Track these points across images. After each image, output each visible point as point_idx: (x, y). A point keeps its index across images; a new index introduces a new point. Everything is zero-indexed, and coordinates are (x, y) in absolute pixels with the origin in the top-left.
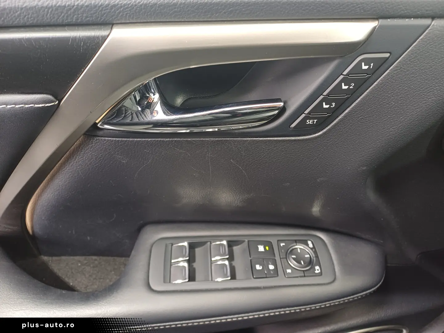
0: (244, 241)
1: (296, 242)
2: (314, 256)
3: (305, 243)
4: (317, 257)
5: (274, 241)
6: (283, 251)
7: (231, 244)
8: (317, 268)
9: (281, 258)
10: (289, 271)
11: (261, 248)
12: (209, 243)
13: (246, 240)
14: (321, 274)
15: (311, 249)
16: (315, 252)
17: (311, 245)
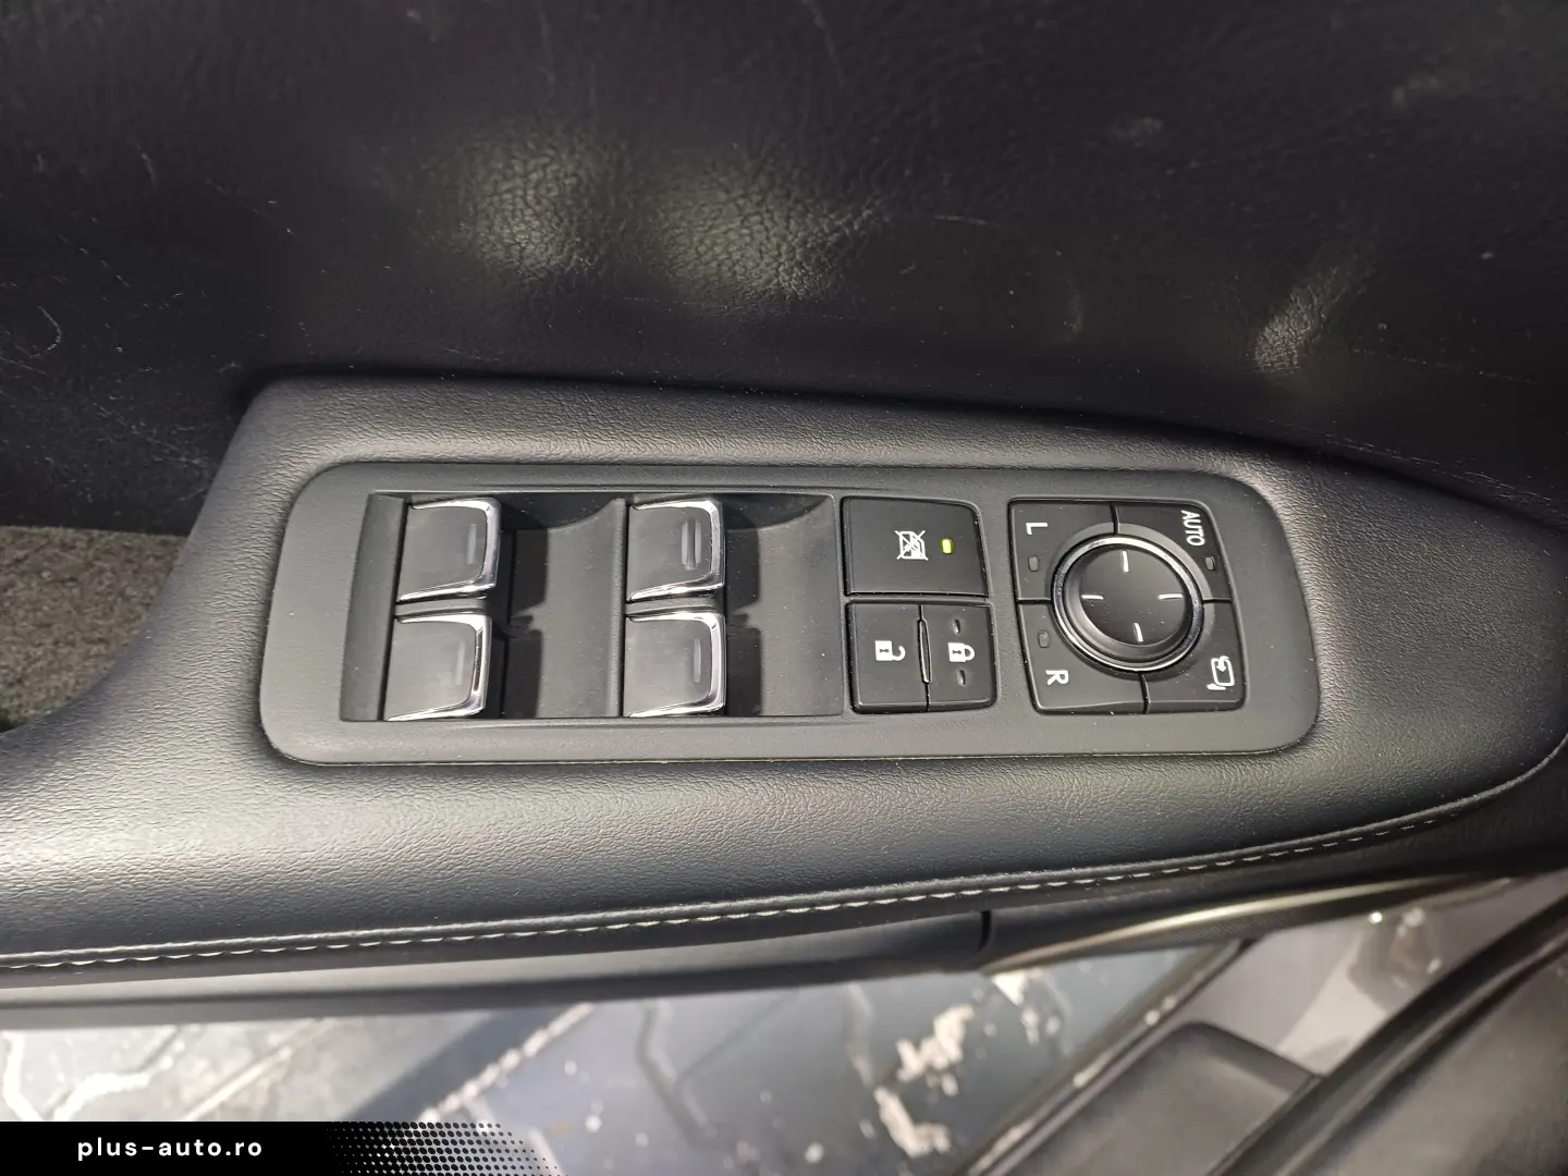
0: (819, 501)
1: (1114, 511)
2: (1207, 595)
3: (1166, 519)
4: (1224, 601)
5: (989, 504)
6: (1034, 561)
7: (742, 514)
8: (1221, 663)
9: (1017, 603)
10: (1058, 676)
11: (913, 546)
12: (620, 503)
13: (834, 497)
14: (1234, 701)
15: (1197, 554)
16: (1217, 575)
17: (1197, 536)
